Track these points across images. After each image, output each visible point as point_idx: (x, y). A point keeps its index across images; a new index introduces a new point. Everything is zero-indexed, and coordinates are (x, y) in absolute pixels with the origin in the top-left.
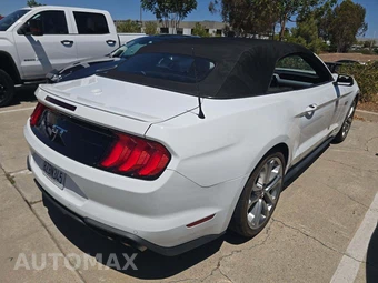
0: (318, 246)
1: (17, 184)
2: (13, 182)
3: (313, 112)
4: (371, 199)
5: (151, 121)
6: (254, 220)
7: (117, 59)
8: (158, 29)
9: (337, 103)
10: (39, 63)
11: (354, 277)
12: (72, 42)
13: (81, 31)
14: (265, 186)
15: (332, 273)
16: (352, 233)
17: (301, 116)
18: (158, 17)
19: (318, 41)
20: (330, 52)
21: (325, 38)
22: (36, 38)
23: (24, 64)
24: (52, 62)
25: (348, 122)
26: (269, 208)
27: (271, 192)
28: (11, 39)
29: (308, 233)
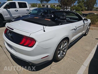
0: (76, 63)
1: (3, 48)
2: (2, 47)
3: (76, 28)
4: (92, 51)
5: (31, 33)
6: (60, 56)
7: (29, 15)
8: (42, 6)
9: (84, 25)
10: (9, 16)
11: (84, 71)
12: (18, 10)
13: (20, 7)
14: (63, 48)
15: (78, 70)
16: (85, 59)
17: (73, 30)
18: (41, 2)
19: (84, 8)
20: (87, 11)
21: (86, 7)
22: (8, 9)
23: (5, 16)
24: (13, 16)
25: (88, 30)
26: (64, 53)
27: (65, 49)
28: (2, 10)
29: (74, 59)
